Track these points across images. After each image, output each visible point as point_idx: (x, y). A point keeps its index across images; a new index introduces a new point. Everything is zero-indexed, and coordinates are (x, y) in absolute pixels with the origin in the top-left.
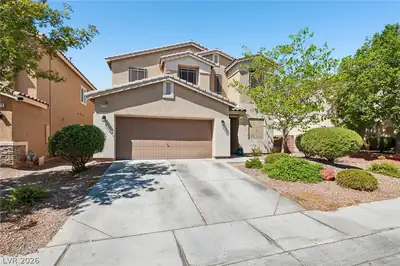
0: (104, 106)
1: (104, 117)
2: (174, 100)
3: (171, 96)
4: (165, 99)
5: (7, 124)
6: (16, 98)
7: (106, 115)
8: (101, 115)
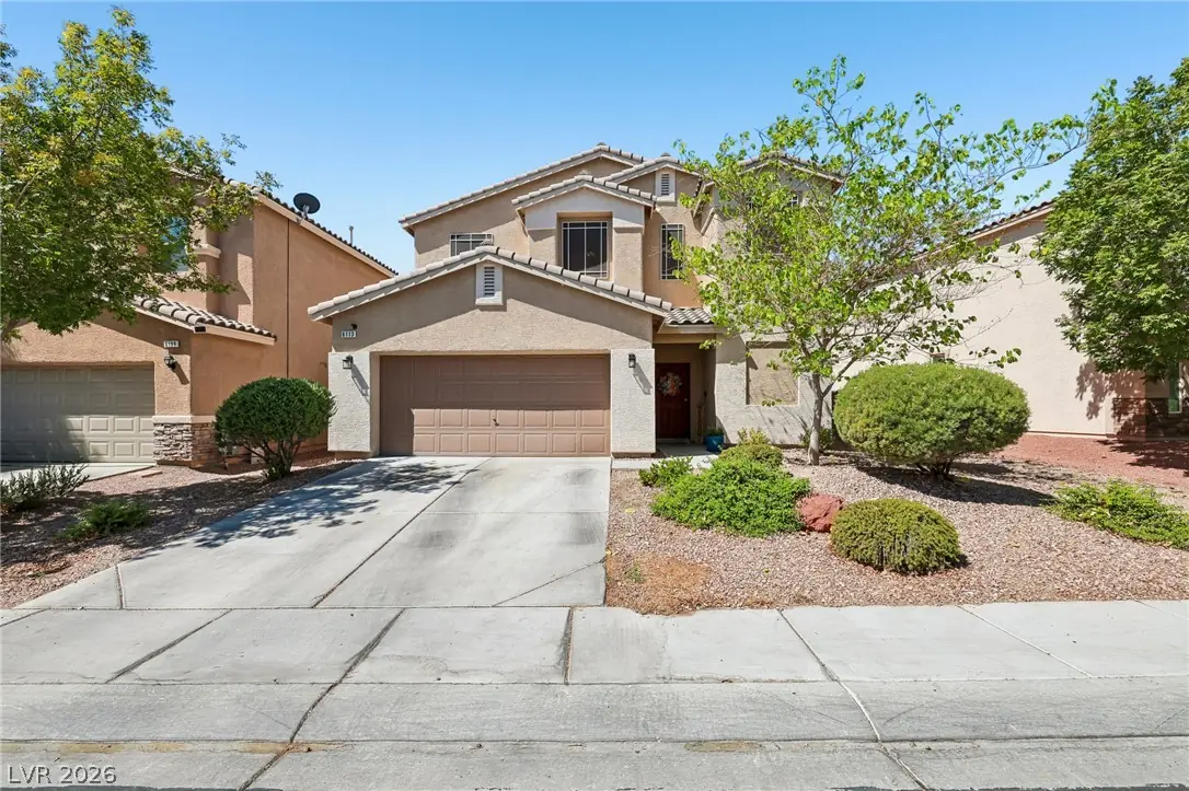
0: (348, 334)
1: (349, 359)
2: (503, 308)
3: (497, 299)
4: (484, 308)
5: (183, 380)
6: (192, 328)
7: (354, 354)
8: (345, 355)
